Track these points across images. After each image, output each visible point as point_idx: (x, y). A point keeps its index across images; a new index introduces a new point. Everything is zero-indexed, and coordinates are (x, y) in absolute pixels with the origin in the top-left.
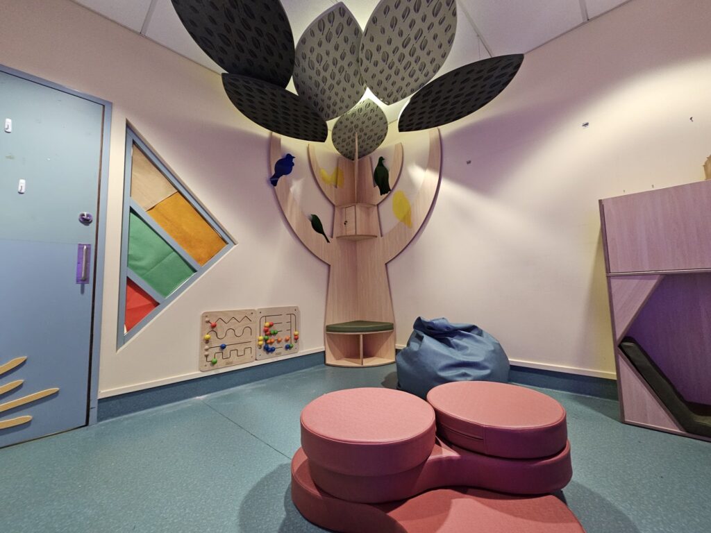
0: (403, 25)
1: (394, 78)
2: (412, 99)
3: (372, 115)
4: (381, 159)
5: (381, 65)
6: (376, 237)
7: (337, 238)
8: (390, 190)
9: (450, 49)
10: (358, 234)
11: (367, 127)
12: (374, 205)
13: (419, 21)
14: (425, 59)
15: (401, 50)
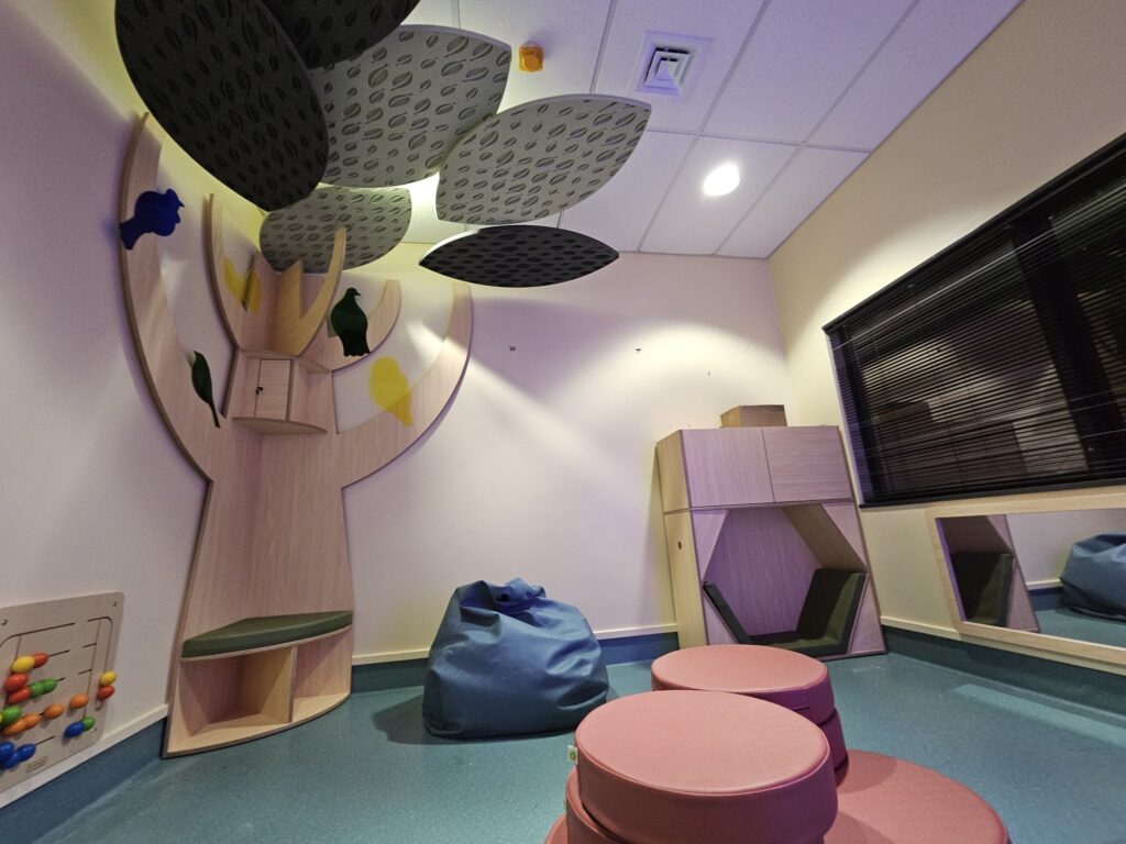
0: (563, 141)
1: (487, 191)
2: (482, 230)
3: (390, 216)
4: (352, 293)
5: (491, 164)
6: (325, 432)
7: (234, 419)
8: (368, 352)
9: (575, 204)
10: (292, 419)
11: (364, 228)
12: (328, 372)
13: (579, 152)
14: (543, 196)
15: (531, 166)
